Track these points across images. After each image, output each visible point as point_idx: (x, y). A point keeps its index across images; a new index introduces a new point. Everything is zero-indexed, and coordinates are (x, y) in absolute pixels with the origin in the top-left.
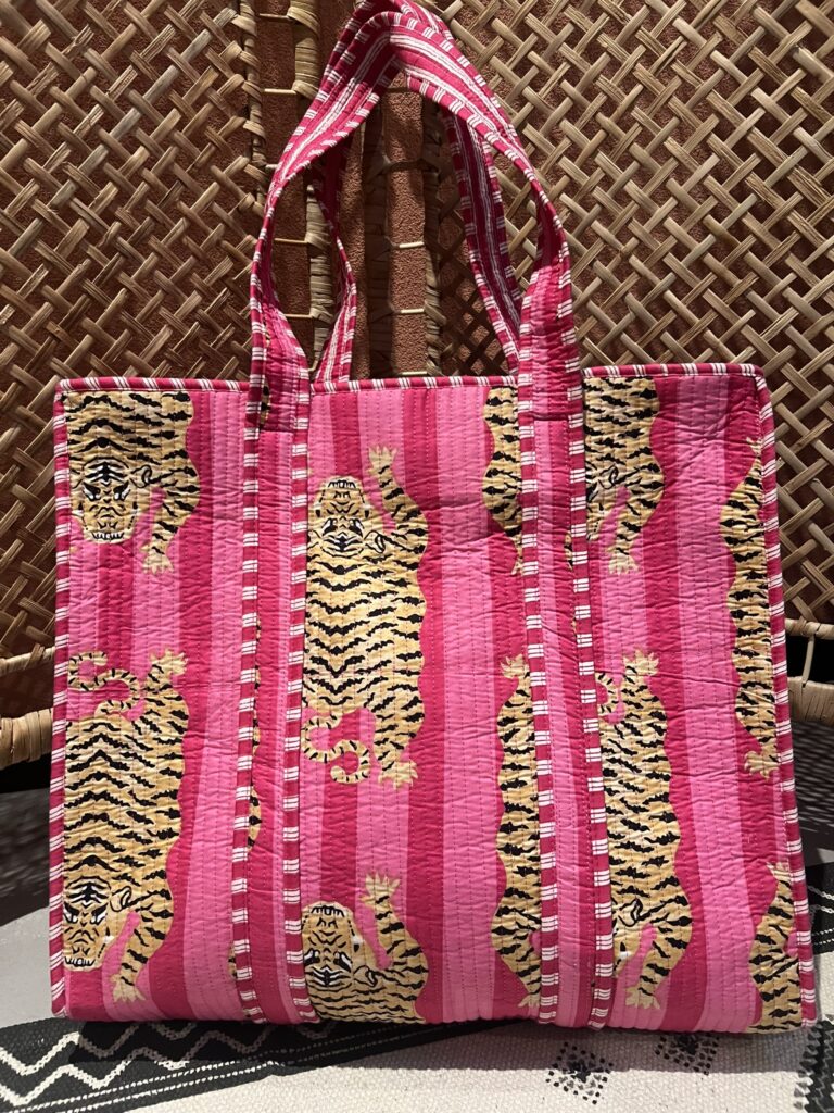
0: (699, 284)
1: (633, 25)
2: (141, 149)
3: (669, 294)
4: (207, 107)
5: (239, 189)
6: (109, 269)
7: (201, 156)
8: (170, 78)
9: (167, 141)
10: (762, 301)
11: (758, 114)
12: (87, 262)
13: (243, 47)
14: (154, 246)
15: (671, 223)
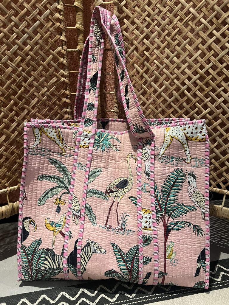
0: (195, 89)
1: (177, 10)
2: (29, 45)
3: (186, 91)
4: (49, 33)
5: (59, 57)
6: (19, 81)
7: (47, 47)
8: (37, 24)
9: (37, 43)
10: (213, 95)
11: (214, 38)
12: (12, 79)
13: (60, 14)
14: (32, 74)
15: (187, 70)
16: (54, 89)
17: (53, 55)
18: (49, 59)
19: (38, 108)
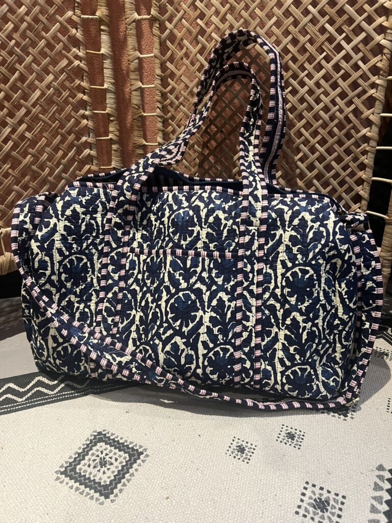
2: (24, 6)
5: (69, 27)
6: (11, 62)
7: (52, 11)
14: (31, 51)
16: (64, 78)
17: (61, 23)
18: (55, 29)
19: (41, 105)
